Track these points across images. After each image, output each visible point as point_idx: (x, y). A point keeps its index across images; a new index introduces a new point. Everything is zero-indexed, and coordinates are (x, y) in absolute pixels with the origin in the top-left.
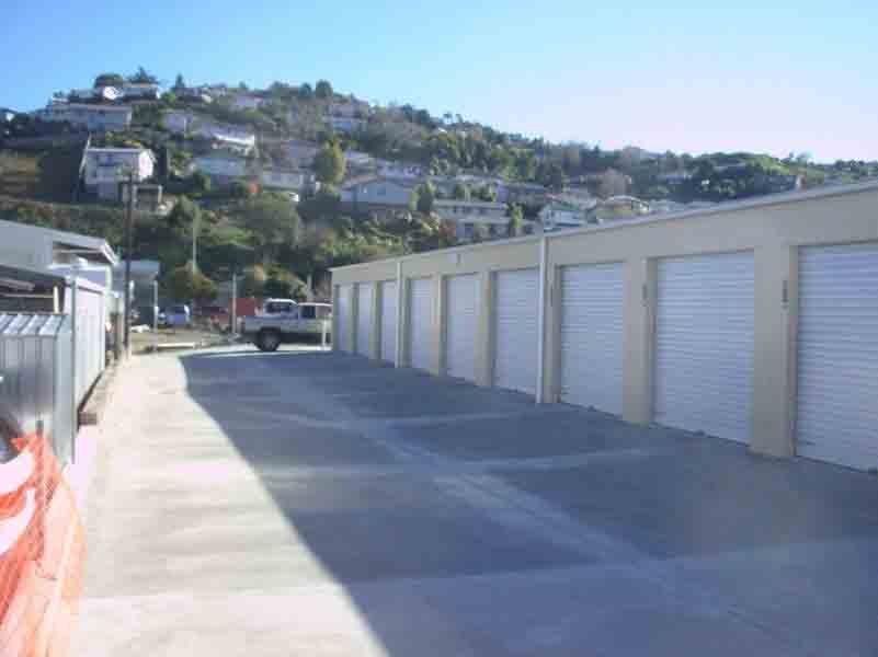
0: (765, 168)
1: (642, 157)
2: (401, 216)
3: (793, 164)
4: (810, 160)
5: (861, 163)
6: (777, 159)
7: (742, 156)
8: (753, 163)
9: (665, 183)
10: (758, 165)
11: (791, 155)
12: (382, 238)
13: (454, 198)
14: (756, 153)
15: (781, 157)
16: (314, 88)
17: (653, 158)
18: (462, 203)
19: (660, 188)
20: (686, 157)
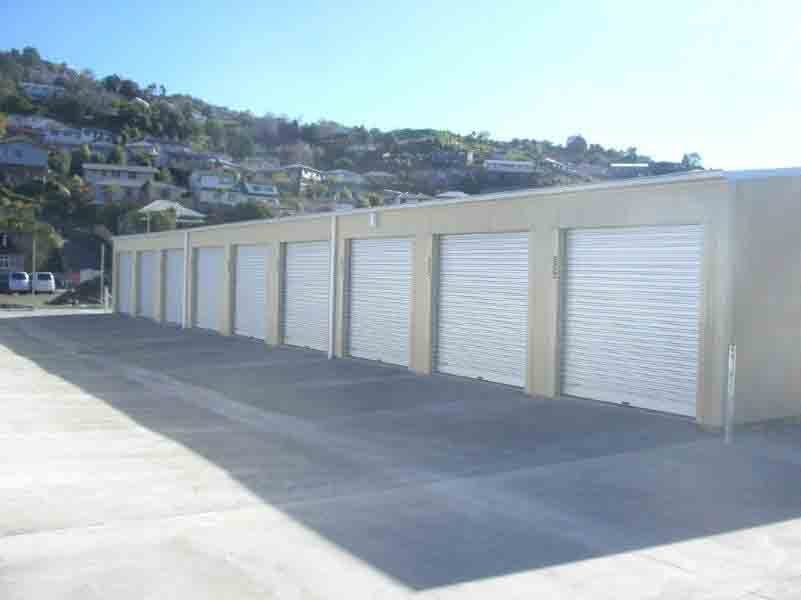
0: (443, 144)
1: (337, 131)
2: (36, 178)
3: (474, 141)
4: (490, 138)
5: (534, 142)
6: (459, 136)
7: (427, 132)
8: (432, 138)
9: (352, 155)
10: (436, 140)
11: (474, 133)
12: (12, 199)
13: (108, 162)
14: (439, 129)
15: (464, 134)
16: (21, 52)
17: (345, 132)
18: (116, 168)
19: (345, 159)
20: (375, 131)
